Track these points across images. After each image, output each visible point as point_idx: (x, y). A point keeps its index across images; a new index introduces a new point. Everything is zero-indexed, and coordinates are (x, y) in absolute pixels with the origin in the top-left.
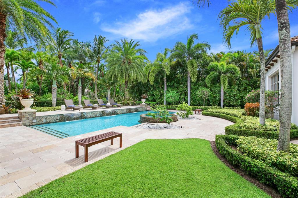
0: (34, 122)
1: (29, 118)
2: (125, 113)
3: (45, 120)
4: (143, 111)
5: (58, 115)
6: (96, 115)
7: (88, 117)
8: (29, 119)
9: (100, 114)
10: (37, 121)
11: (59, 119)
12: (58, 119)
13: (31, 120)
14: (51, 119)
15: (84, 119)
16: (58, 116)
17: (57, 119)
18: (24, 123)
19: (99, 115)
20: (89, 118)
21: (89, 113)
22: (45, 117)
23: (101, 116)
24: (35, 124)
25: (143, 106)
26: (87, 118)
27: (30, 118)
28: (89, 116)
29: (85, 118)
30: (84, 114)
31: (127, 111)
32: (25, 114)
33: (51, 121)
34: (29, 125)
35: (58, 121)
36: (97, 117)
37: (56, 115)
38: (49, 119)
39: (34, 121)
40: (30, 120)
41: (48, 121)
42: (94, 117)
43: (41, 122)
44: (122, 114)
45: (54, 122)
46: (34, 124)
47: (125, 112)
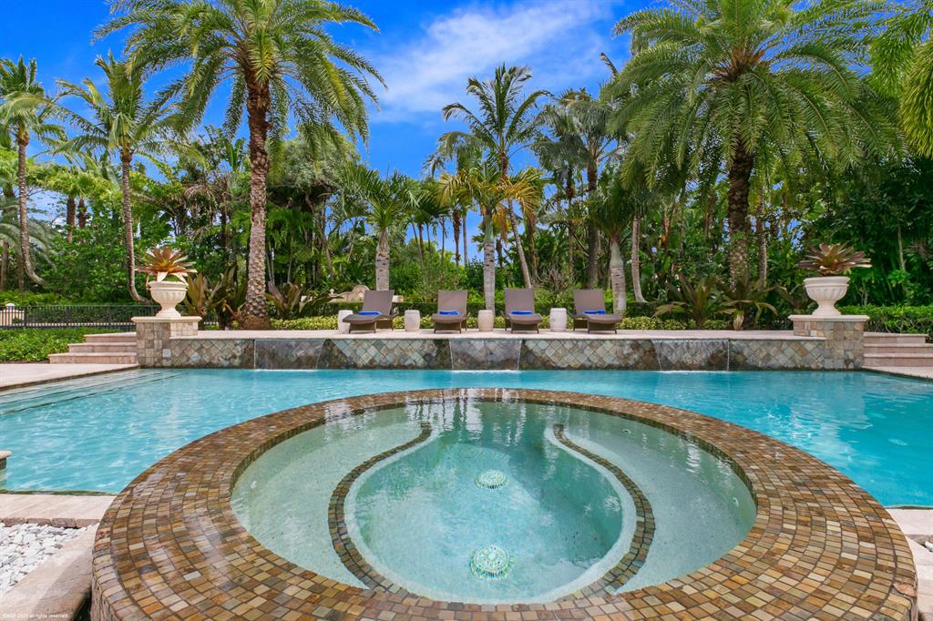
0: (167, 359)
1: (152, 341)
2: (610, 367)
3: (196, 354)
4: (809, 369)
5: (238, 342)
6: (404, 356)
7: (360, 363)
8: (152, 347)
9: (427, 356)
10: (173, 356)
11: (241, 357)
12: (238, 354)
13: (158, 350)
14: (214, 352)
15: (339, 367)
16: (236, 345)
17: (234, 357)
18: (141, 355)
19: (421, 361)
20: (365, 367)
21: (365, 345)
22: (196, 343)
23: (428, 367)
24: (169, 363)
25: (815, 335)
26: (355, 366)
27: (155, 342)
28: (365, 359)
29: (348, 367)
30: (340, 346)
31: (627, 357)
32: (142, 327)
33: (215, 362)
34: (153, 363)
35: (237, 362)
36: (405, 367)
37: (230, 340)
38: (207, 350)
39: (167, 353)
40: (156, 347)
41: (207, 359)
42: (390, 367)
43: (184, 360)
44: (582, 368)
45: (222, 367)
46: (165, 363)
47: (608, 361)
